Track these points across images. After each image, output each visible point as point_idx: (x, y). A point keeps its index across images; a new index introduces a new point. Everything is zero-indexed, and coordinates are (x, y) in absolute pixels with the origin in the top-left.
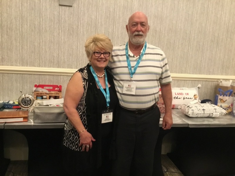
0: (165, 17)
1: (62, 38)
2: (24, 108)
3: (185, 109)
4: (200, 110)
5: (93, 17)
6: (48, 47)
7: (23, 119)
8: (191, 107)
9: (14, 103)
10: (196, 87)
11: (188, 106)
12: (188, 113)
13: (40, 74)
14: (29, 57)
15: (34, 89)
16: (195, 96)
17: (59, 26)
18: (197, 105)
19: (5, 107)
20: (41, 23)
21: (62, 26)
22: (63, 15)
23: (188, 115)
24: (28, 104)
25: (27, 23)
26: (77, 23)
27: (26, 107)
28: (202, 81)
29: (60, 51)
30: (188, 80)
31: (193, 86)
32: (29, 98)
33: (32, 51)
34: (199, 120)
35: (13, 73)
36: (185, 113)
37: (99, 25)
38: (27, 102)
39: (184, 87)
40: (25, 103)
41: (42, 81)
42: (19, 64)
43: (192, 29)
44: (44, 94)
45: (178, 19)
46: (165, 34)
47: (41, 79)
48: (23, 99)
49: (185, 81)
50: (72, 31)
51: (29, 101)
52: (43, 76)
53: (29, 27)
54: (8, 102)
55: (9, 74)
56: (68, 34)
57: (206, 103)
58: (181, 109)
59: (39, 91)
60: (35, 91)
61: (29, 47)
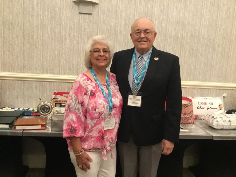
0: (187, 22)
1: (82, 46)
2: (42, 116)
3: (209, 120)
4: (225, 122)
5: (112, 24)
6: (68, 55)
7: (41, 127)
8: (215, 118)
9: (33, 110)
10: (221, 97)
11: (213, 117)
12: (212, 124)
13: (59, 82)
14: (49, 65)
15: (54, 96)
16: (220, 106)
17: (78, 34)
18: (222, 116)
19: (24, 114)
20: (61, 31)
21: (82, 34)
22: (83, 23)
23: (213, 127)
24: (47, 111)
25: (48, 31)
26: (96, 31)
27: (44, 114)
28: (228, 90)
29: (79, 59)
30: (212, 89)
31: (218, 96)
32: (48, 105)
33: (52, 59)
34: (224, 132)
35: (33, 81)
36: (209, 124)
37: (118, 32)
38: (45, 109)
39: (208, 96)
40: (44, 110)
41: (61, 89)
42: (39, 72)
43: (216, 35)
44: (62, 101)
45: (201, 25)
46: (187, 40)
47: (60, 86)
48: (42, 106)
49: (209, 90)
51: (48, 108)
52: (62, 84)
53: (50, 35)
54: (28, 109)
55: (30, 81)
57: (232, 114)
58: (205, 120)
59: (58, 99)
60: (54, 98)
61: (49, 55)
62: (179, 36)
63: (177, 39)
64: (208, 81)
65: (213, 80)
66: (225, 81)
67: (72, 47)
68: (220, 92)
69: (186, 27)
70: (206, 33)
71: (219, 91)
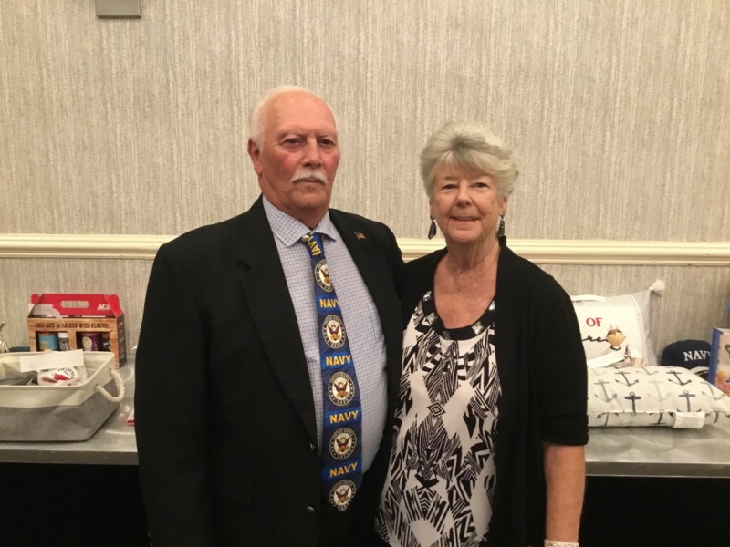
1: (118, 132)
4: (614, 401)
6: (74, 166)
14: (18, 201)
22: (114, 51)
26: (163, 75)
29: (113, 175)
33: (26, 181)
41: (66, 281)
44: (58, 326)
45: (552, 25)
47: (61, 273)
50: (147, 104)
56: (135, 115)
59: (44, 316)
60: (32, 316)
61: (14, 169)
62: (468, 72)
64: (587, 238)
65: (607, 231)
66: (659, 235)
67: (85, 136)
68: (638, 276)
69: (492, 39)
70: (571, 57)
71: (634, 274)
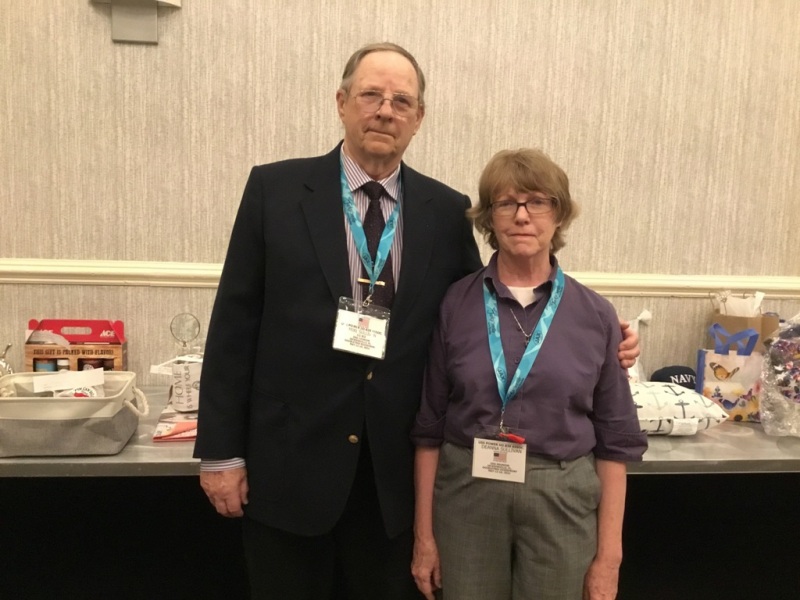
5: (234, 78)
10: (631, 322)
13: (53, 284)
15: (28, 333)
17: (113, 114)
20: (53, 105)
21: (127, 112)
26: (178, 102)
29: (120, 200)
43: (606, 108)
45: (551, 73)
46: (502, 127)
50: (159, 129)
52: (64, 289)
53: (12, 121)
56: (147, 139)
57: (670, 381)
62: (474, 113)
63: (468, 125)
67: (93, 159)
70: (568, 103)
